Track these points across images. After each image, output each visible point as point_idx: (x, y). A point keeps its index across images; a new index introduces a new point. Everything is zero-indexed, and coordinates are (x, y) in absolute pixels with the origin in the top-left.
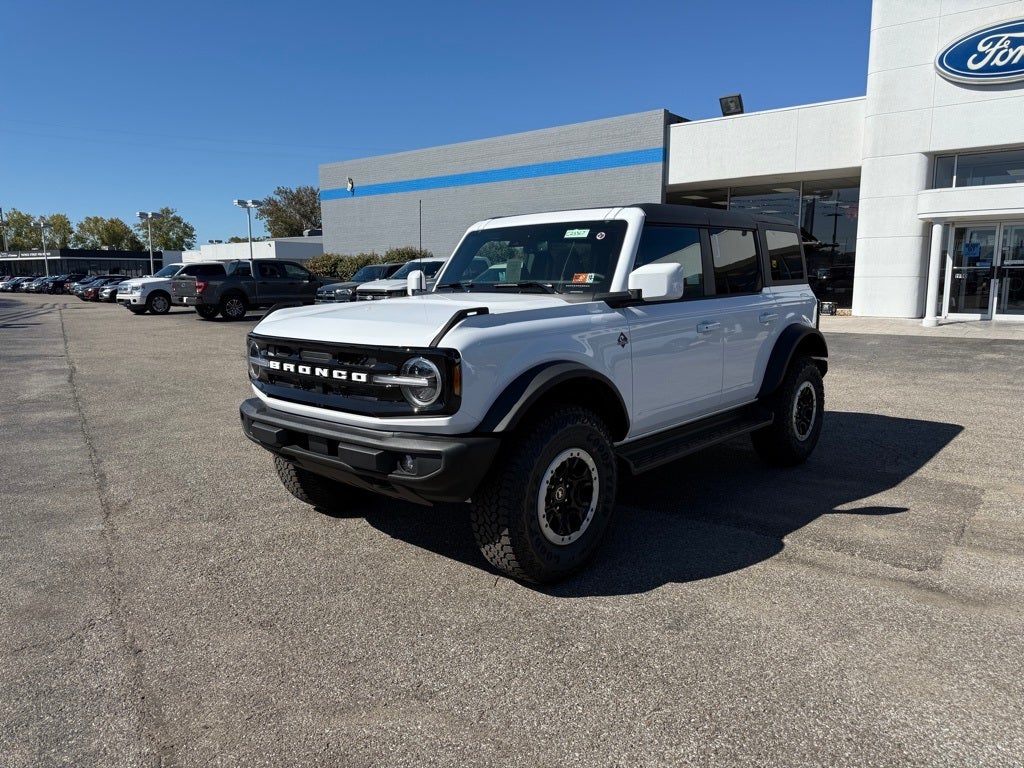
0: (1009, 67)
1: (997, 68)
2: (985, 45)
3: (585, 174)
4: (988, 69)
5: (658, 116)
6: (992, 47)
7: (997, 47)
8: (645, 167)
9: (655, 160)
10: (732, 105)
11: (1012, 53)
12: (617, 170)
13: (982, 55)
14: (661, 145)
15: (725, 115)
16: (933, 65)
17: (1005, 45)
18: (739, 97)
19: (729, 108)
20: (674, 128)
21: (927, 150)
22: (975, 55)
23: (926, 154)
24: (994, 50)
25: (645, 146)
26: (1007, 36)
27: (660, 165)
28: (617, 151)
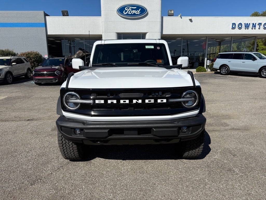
0: (131, 15)
1: (129, 15)
2: (127, 8)
3: (16, 28)
4: (127, 14)
5: (42, 13)
6: (128, 9)
7: (129, 10)
8: (39, 28)
9: (42, 26)
10: (65, 13)
11: (132, 12)
12: (29, 28)
13: (126, 11)
14: (44, 22)
15: (63, 16)
16: (116, 11)
17: (131, 10)
18: (67, 11)
19: (64, 14)
20: (47, 17)
21: (117, 32)
22: (125, 11)
23: (116, 33)
24: (128, 10)
25: (38, 21)
26: (131, 7)
27: (45, 28)
28: (28, 22)
